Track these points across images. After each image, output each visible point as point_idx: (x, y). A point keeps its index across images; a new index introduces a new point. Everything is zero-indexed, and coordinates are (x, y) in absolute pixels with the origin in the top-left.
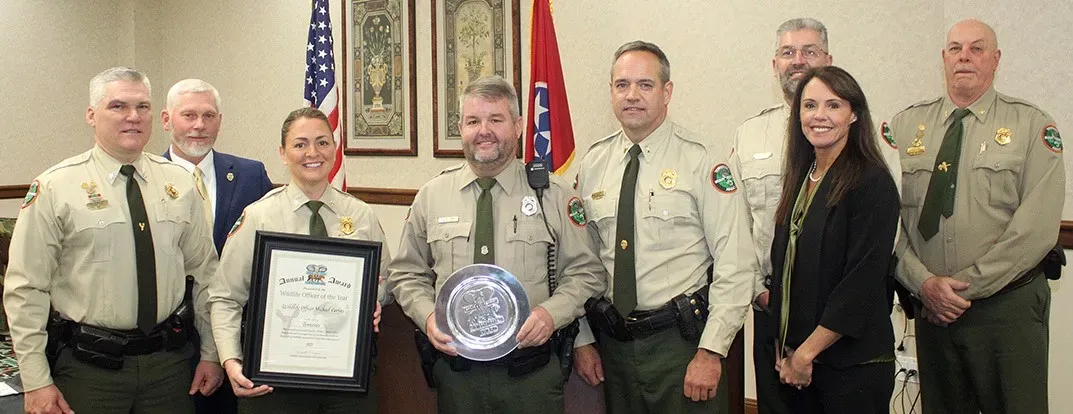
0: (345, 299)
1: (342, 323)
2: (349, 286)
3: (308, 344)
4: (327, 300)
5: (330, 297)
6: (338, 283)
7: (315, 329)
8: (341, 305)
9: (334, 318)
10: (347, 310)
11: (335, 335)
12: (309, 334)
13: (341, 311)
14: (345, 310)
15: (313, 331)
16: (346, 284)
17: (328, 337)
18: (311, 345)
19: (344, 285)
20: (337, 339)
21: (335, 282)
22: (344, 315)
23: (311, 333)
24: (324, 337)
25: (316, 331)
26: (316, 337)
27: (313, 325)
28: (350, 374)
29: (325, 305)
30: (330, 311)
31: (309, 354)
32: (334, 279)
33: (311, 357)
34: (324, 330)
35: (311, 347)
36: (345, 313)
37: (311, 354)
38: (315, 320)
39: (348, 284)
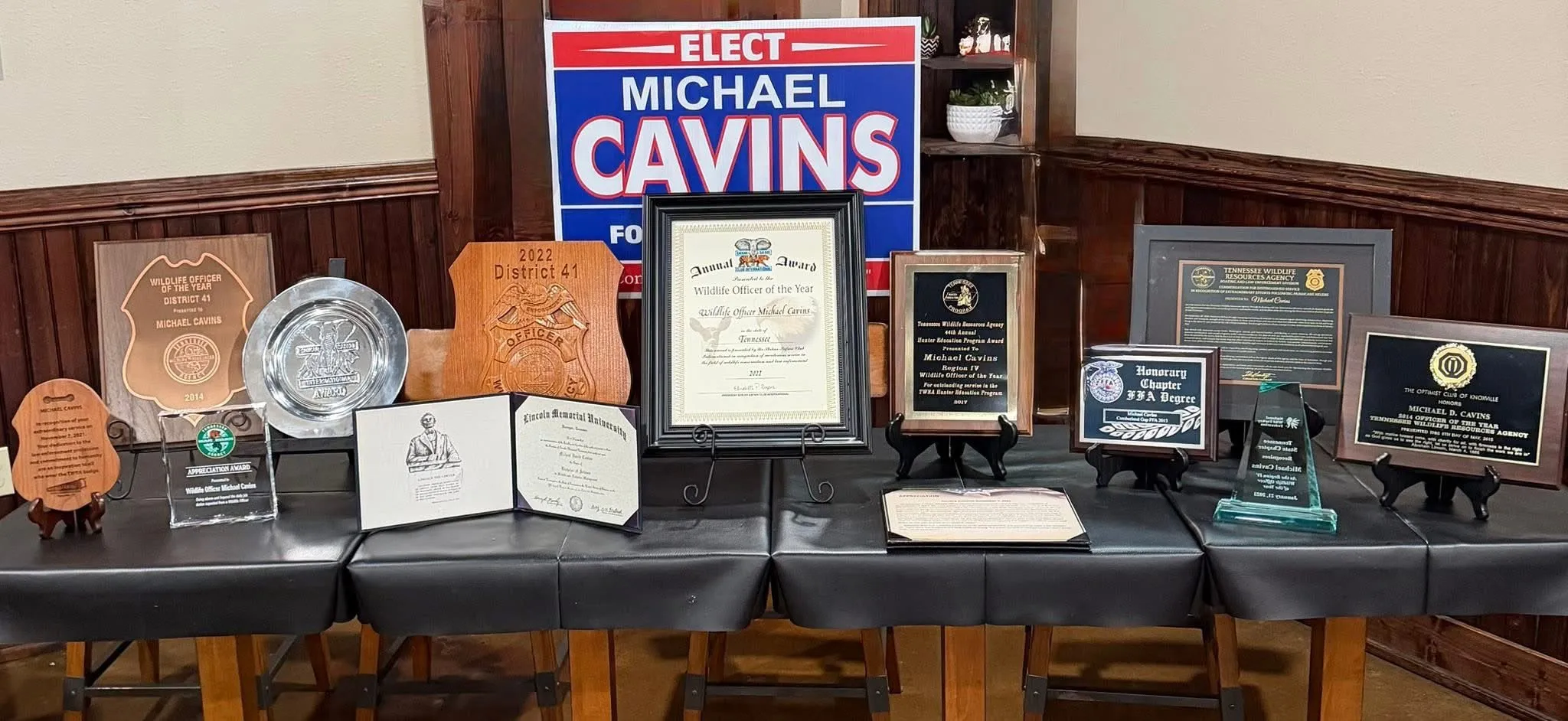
0: (809, 290)
1: (810, 330)
2: (814, 268)
3: (753, 373)
4: (777, 295)
5: (782, 289)
6: (792, 264)
7: (763, 345)
8: (804, 300)
9: (794, 325)
10: (815, 307)
11: (800, 352)
12: (752, 356)
13: (805, 311)
14: (812, 308)
15: (760, 349)
16: (807, 265)
17: (787, 358)
18: (758, 373)
19: (805, 267)
20: (803, 358)
21: (788, 263)
22: (810, 317)
23: (755, 354)
24: (779, 359)
25: (764, 348)
26: (765, 359)
27: (758, 340)
28: (835, 418)
29: (774, 303)
30: (786, 313)
31: (755, 391)
32: (786, 259)
33: (761, 395)
34: (779, 346)
35: (758, 377)
36: (812, 312)
37: (760, 390)
38: (760, 330)
39: (812, 265)
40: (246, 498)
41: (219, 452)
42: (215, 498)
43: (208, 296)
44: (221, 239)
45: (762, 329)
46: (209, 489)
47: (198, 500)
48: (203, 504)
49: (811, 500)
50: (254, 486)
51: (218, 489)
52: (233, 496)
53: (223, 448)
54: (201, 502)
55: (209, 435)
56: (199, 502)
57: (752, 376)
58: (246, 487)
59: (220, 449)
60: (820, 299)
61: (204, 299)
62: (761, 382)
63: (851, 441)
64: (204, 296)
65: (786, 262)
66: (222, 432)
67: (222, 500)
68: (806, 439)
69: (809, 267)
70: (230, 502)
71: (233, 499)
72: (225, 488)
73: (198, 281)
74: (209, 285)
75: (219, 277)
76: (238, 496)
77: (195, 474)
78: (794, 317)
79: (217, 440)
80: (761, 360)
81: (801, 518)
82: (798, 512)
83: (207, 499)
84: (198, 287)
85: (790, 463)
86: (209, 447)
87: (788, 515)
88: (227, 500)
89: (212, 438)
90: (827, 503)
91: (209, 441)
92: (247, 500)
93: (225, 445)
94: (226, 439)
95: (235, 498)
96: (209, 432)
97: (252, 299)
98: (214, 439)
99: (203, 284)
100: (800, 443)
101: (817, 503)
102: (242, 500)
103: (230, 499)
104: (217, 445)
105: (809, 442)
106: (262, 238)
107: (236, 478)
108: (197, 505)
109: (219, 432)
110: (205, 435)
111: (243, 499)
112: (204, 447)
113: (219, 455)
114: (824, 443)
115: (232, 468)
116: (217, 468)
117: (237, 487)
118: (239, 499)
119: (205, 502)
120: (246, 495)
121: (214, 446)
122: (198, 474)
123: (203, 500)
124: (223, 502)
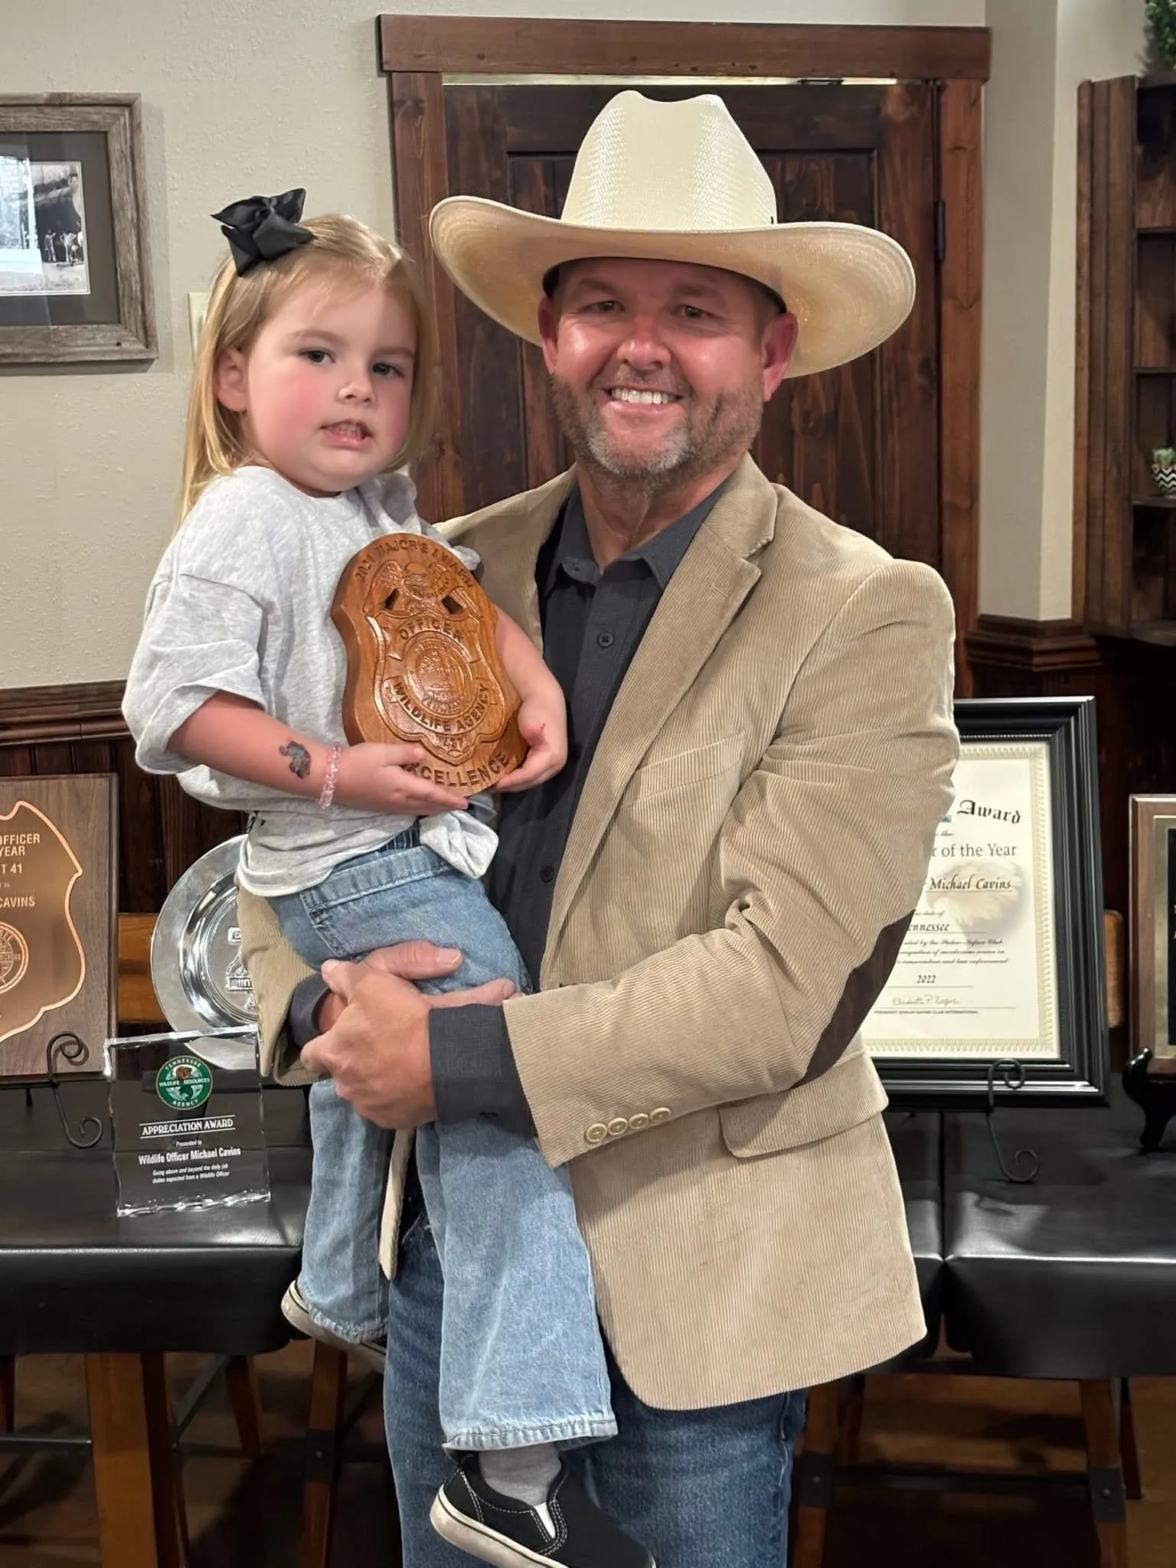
0: (1010, 851)
1: (1011, 914)
2: (1016, 819)
3: (922, 979)
4: (958, 858)
5: (967, 850)
6: (984, 812)
7: (939, 937)
8: (1001, 867)
9: (987, 908)
10: (1019, 879)
11: (995, 948)
12: (921, 952)
13: (1003, 884)
14: (1015, 881)
15: (933, 943)
16: (1006, 814)
17: (976, 958)
18: (930, 979)
19: (1002, 816)
20: (1002, 957)
21: (976, 810)
22: (1012, 893)
23: (926, 949)
24: (963, 958)
25: (940, 941)
26: (940, 957)
27: (930, 928)
28: (1050, 1051)
29: (955, 872)
30: (973, 888)
31: (925, 1007)
32: (974, 804)
33: (935, 1013)
34: (963, 938)
35: (930, 984)
36: (1014, 887)
37: (933, 1005)
38: (933, 914)
39: (1015, 813)
40: (225, 1170)
41: (188, 1099)
42: (181, 1171)
43: (20, 866)
44: (44, 782)
45: (937, 911)
46: (173, 1157)
47: (155, 1173)
48: (163, 1180)
49: (1004, 1178)
50: (237, 1152)
51: (185, 1157)
52: (207, 1168)
53: (196, 1094)
54: (161, 1177)
55: (174, 1074)
56: (157, 1177)
57: (921, 984)
58: (227, 1153)
59: (191, 1095)
60: (1027, 865)
61: (14, 869)
62: (934, 992)
63: (1078, 1087)
64: (14, 866)
65: (973, 809)
66: (194, 1069)
67: (190, 1174)
68: (995, 1082)
69: (1009, 817)
70: (202, 1176)
71: (207, 1172)
72: (195, 1155)
73: (8, 843)
74: (22, 850)
75: (37, 837)
76: (214, 1167)
77: (152, 1134)
78: (985, 895)
79: (186, 1082)
80: (935, 959)
81: (988, 1203)
82: (983, 1194)
83: (169, 1172)
84: (6, 851)
85: (969, 1119)
86: (174, 1092)
87: (970, 1199)
88: (198, 1173)
89: (179, 1078)
90: (1029, 1182)
91: (174, 1083)
92: (227, 1174)
93: (197, 1090)
94: (200, 1081)
95: (211, 1171)
96: (175, 1069)
97: (80, 872)
98: (181, 1081)
99: (14, 848)
100: (986, 1088)
101: (1012, 1182)
102: (220, 1174)
103: (203, 1172)
104: (186, 1089)
105: (999, 1086)
106: (103, 780)
107: (212, 1141)
108: (155, 1181)
109: (190, 1070)
110: (169, 1075)
111: (222, 1172)
112: (167, 1093)
113: (188, 1104)
114: (1023, 1089)
115: (207, 1125)
116: (185, 1124)
117: (213, 1154)
118: (215, 1171)
119: (166, 1176)
120: (226, 1166)
121: (182, 1091)
122: (157, 1133)
123: (162, 1173)
124: (193, 1177)
